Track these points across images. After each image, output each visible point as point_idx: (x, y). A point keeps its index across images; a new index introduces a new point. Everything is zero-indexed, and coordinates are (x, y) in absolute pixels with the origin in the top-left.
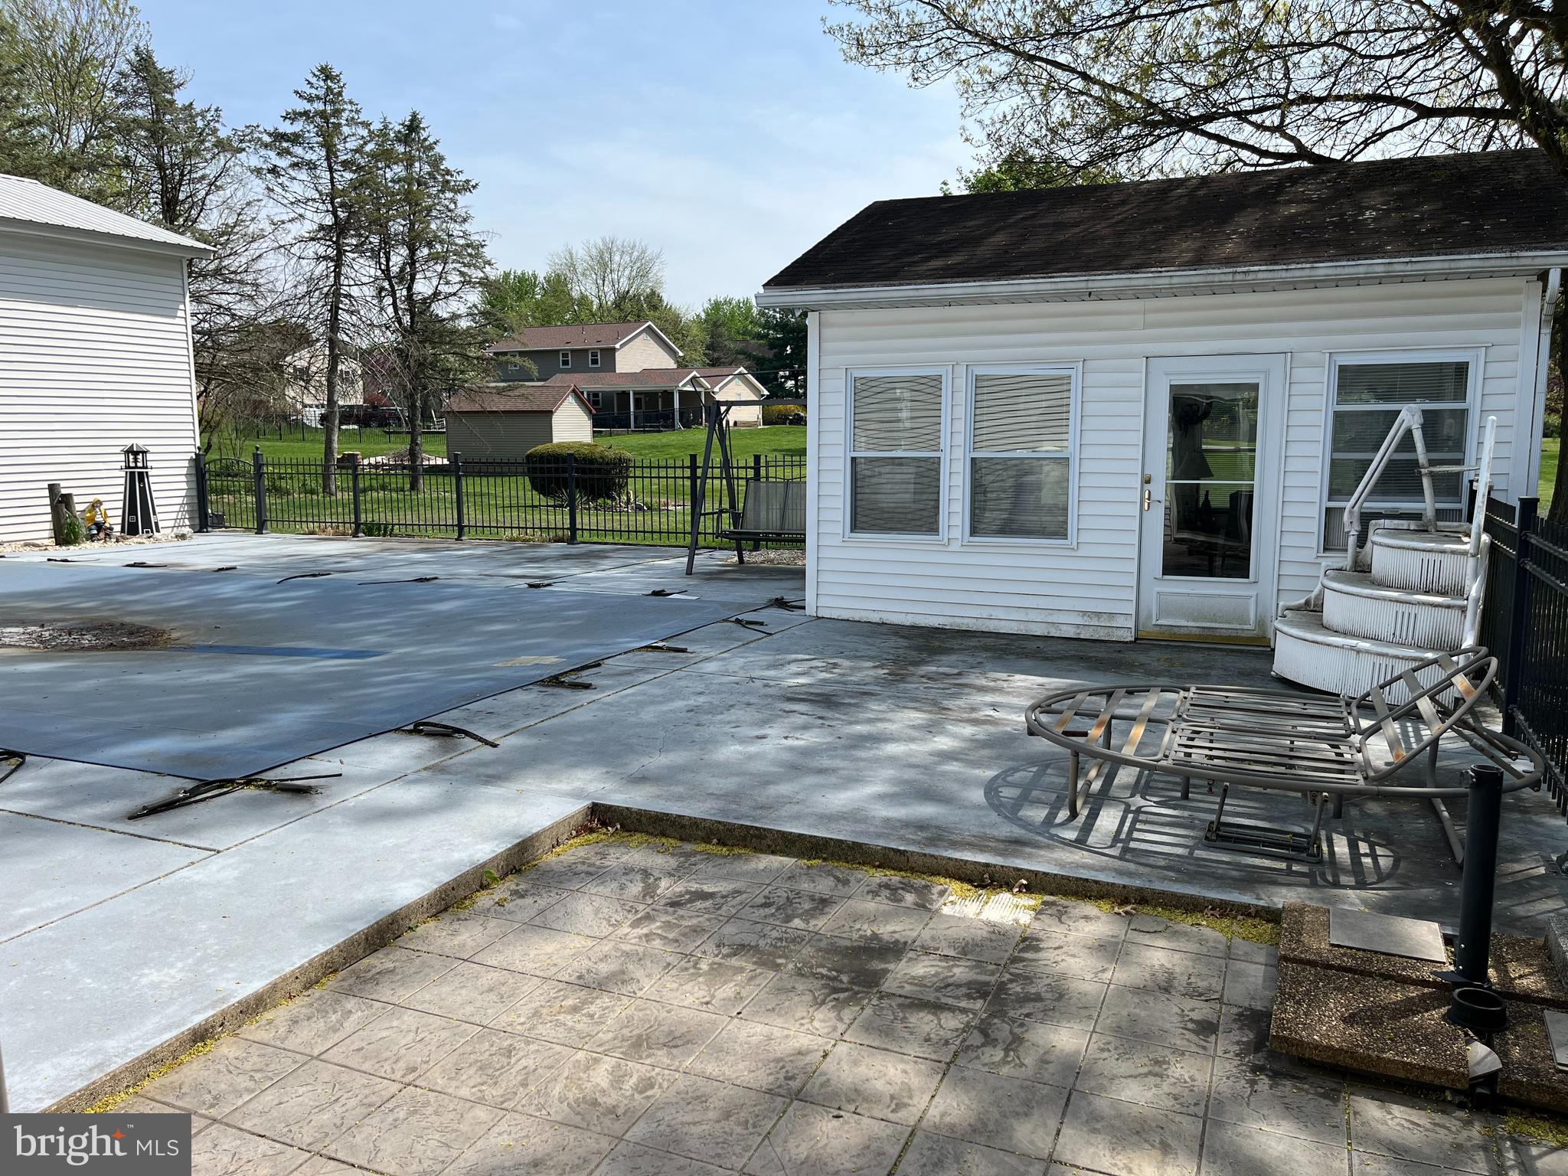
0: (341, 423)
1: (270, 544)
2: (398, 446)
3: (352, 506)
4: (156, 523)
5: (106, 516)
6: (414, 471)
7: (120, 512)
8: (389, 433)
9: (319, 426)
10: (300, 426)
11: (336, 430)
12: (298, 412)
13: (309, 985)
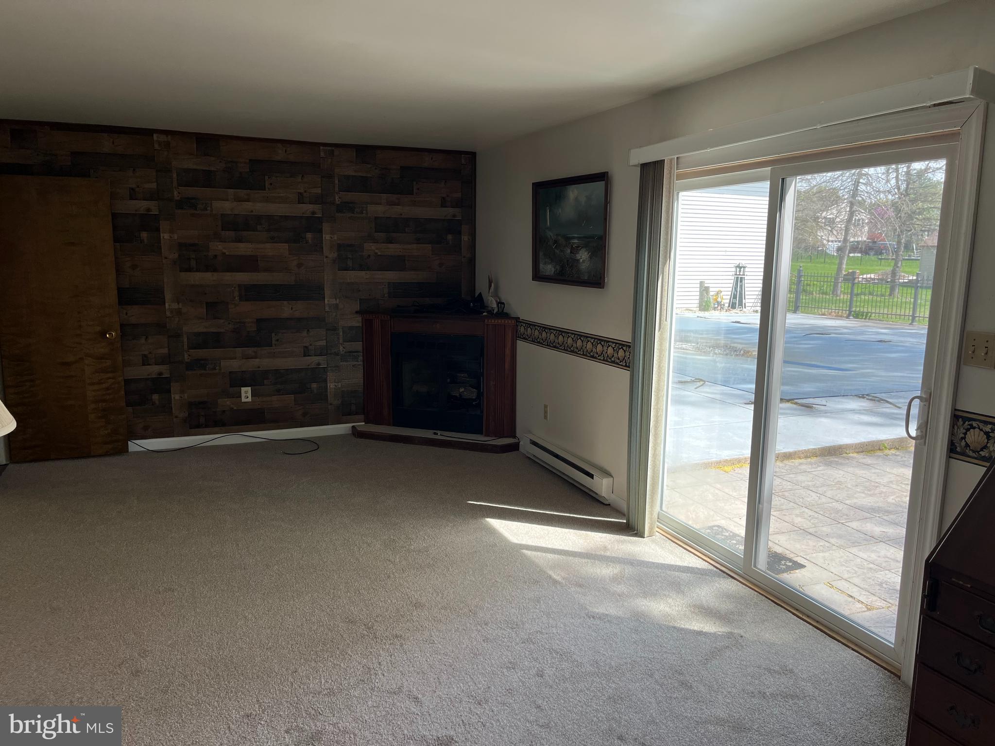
0: (850, 252)
1: (800, 318)
2: (886, 268)
3: (848, 303)
4: (745, 304)
5: (722, 299)
6: (892, 284)
7: (729, 297)
8: (881, 259)
9: (835, 254)
10: (823, 254)
11: (846, 257)
12: (824, 245)
13: (806, 457)
